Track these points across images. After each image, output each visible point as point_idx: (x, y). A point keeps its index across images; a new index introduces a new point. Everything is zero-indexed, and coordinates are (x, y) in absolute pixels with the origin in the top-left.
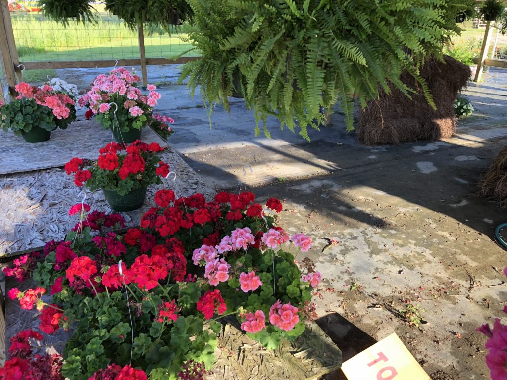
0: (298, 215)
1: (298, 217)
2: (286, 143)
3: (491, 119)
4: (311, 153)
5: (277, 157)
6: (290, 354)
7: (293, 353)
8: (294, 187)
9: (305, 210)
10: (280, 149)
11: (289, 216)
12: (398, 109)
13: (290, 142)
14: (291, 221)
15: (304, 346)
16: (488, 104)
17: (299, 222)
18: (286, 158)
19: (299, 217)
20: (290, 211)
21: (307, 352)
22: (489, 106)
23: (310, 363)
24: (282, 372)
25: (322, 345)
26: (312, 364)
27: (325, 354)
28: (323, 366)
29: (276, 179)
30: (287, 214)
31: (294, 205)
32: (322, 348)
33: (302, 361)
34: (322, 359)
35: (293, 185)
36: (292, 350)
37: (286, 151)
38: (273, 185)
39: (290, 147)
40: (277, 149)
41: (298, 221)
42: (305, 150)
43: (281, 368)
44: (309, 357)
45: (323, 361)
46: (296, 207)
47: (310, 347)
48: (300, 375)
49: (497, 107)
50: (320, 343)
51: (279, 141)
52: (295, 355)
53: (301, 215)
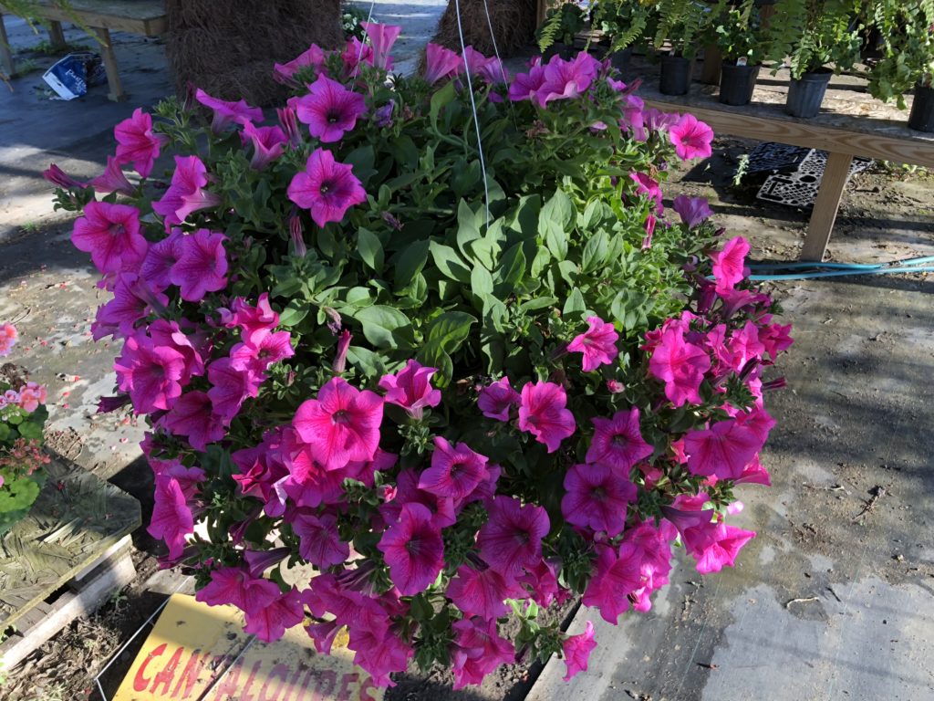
0: (77, 289)
1: (76, 294)
2: (34, 151)
3: (412, 40)
4: (91, 160)
5: (16, 183)
6: (37, 542)
7: (41, 539)
8: (62, 236)
9: (89, 276)
10: (23, 166)
11: (55, 297)
12: (239, 46)
13: (41, 148)
14: (61, 305)
15: (67, 516)
16: (407, 16)
17: (79, 303)
18: (37, 183)
19: (79, 292)
20: (57, 285)
21: (72, 525)
22: (409, 19)
23: (79, 541)
24: (22, 578)
25: (100, 504)
26: (82, 542)
27: (107, 516)
28: (105, 537)
29: (19, 228)
30: (52, 294)
31: (66, 271)
32: (100, 509)
33: (63, 544)
34: (102, 526)
35: (58, 233)
36: (40, 533)
37: (35, 167)
38: (14, 243)
39: (42, 158)
40: (15, 166)
41: (78, 300)
42: (79, 157)
43: (19, 572)
44: (74, 533)
45: (103, 528)
46: (71, 274)
47: (78, 516)
48: (60, 569)
49: (420, 19)
50: (98, 501)
51: (17, 150)
52: (46, 540)
53: (81, 287)
